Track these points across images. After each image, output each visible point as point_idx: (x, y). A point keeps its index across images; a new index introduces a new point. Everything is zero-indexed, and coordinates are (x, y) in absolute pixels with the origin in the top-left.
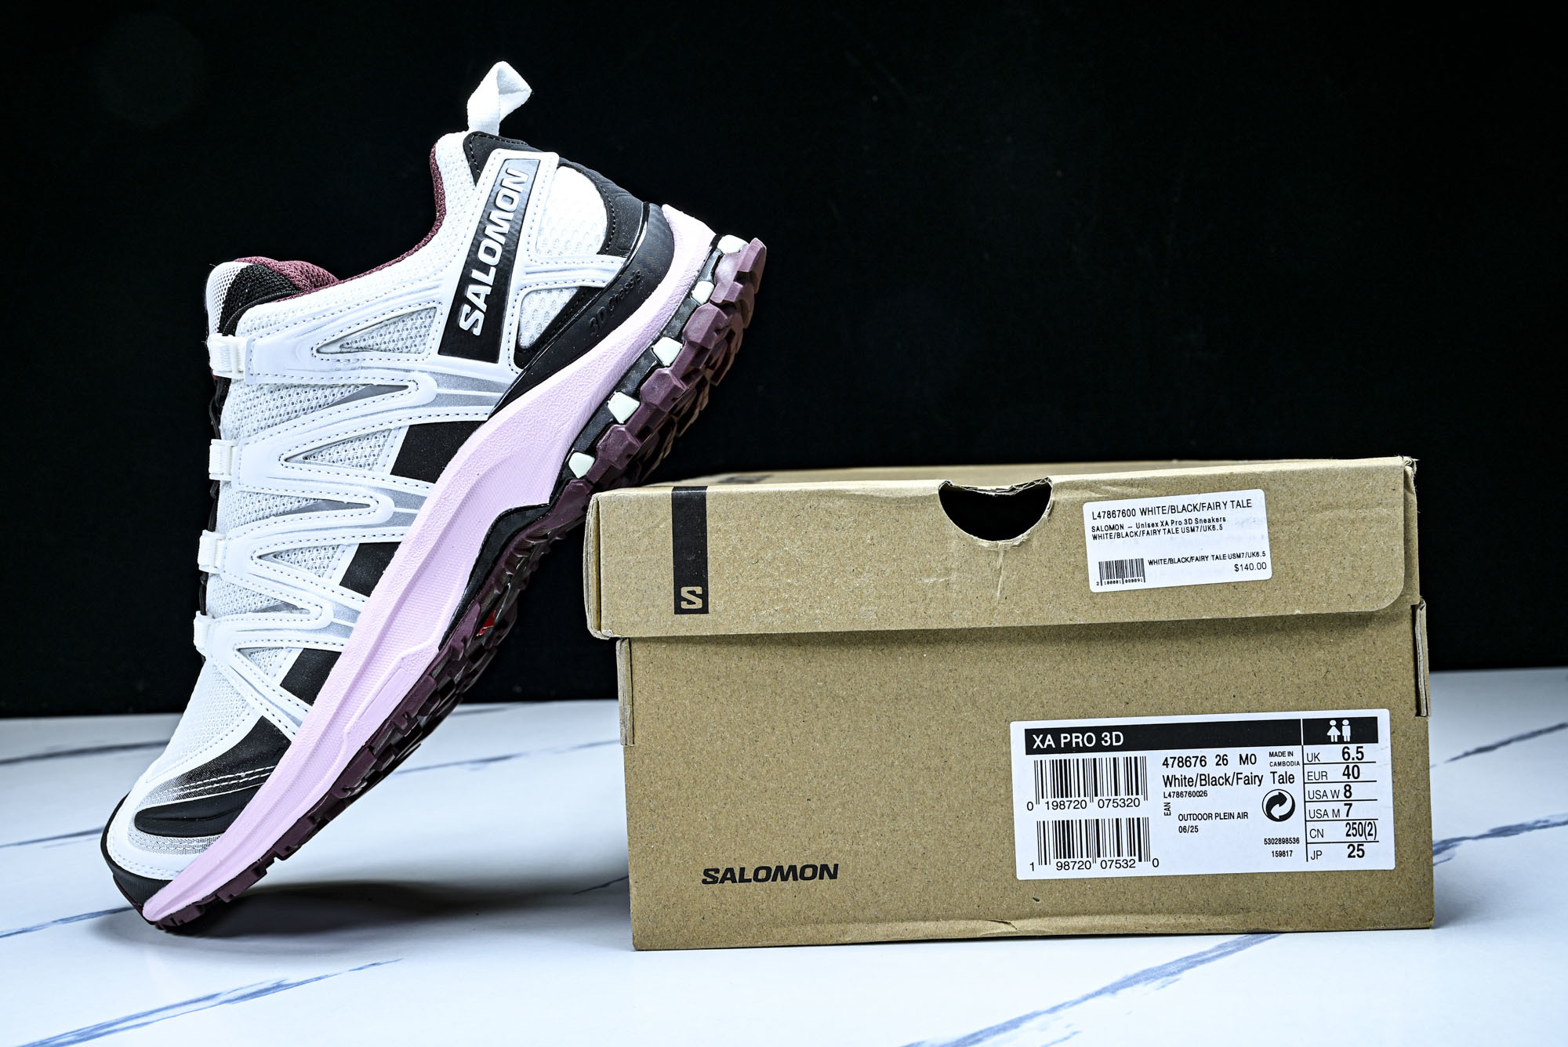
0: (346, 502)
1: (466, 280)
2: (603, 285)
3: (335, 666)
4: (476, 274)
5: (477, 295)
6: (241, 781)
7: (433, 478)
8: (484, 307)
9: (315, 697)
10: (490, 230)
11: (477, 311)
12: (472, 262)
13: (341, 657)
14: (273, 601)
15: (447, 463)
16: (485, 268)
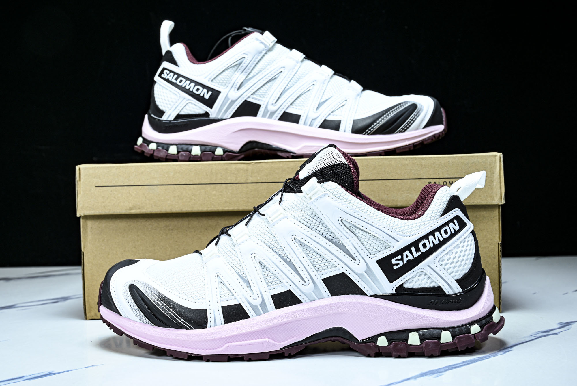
0: (299, 272)
1: (408, 248)
2: (447, 293)
3: (244, 320)
4: (413, 249)
5: (407, 257)
6: (179, 321)
7: (333, 294)
8: (405, 262)
9: (228, 323)
10: (431, 238)
11: (401, 261)
12: (415, 244)
13: (249, 319)
14: (245, 276)
15: (342, 295)
16: (418, 250)
